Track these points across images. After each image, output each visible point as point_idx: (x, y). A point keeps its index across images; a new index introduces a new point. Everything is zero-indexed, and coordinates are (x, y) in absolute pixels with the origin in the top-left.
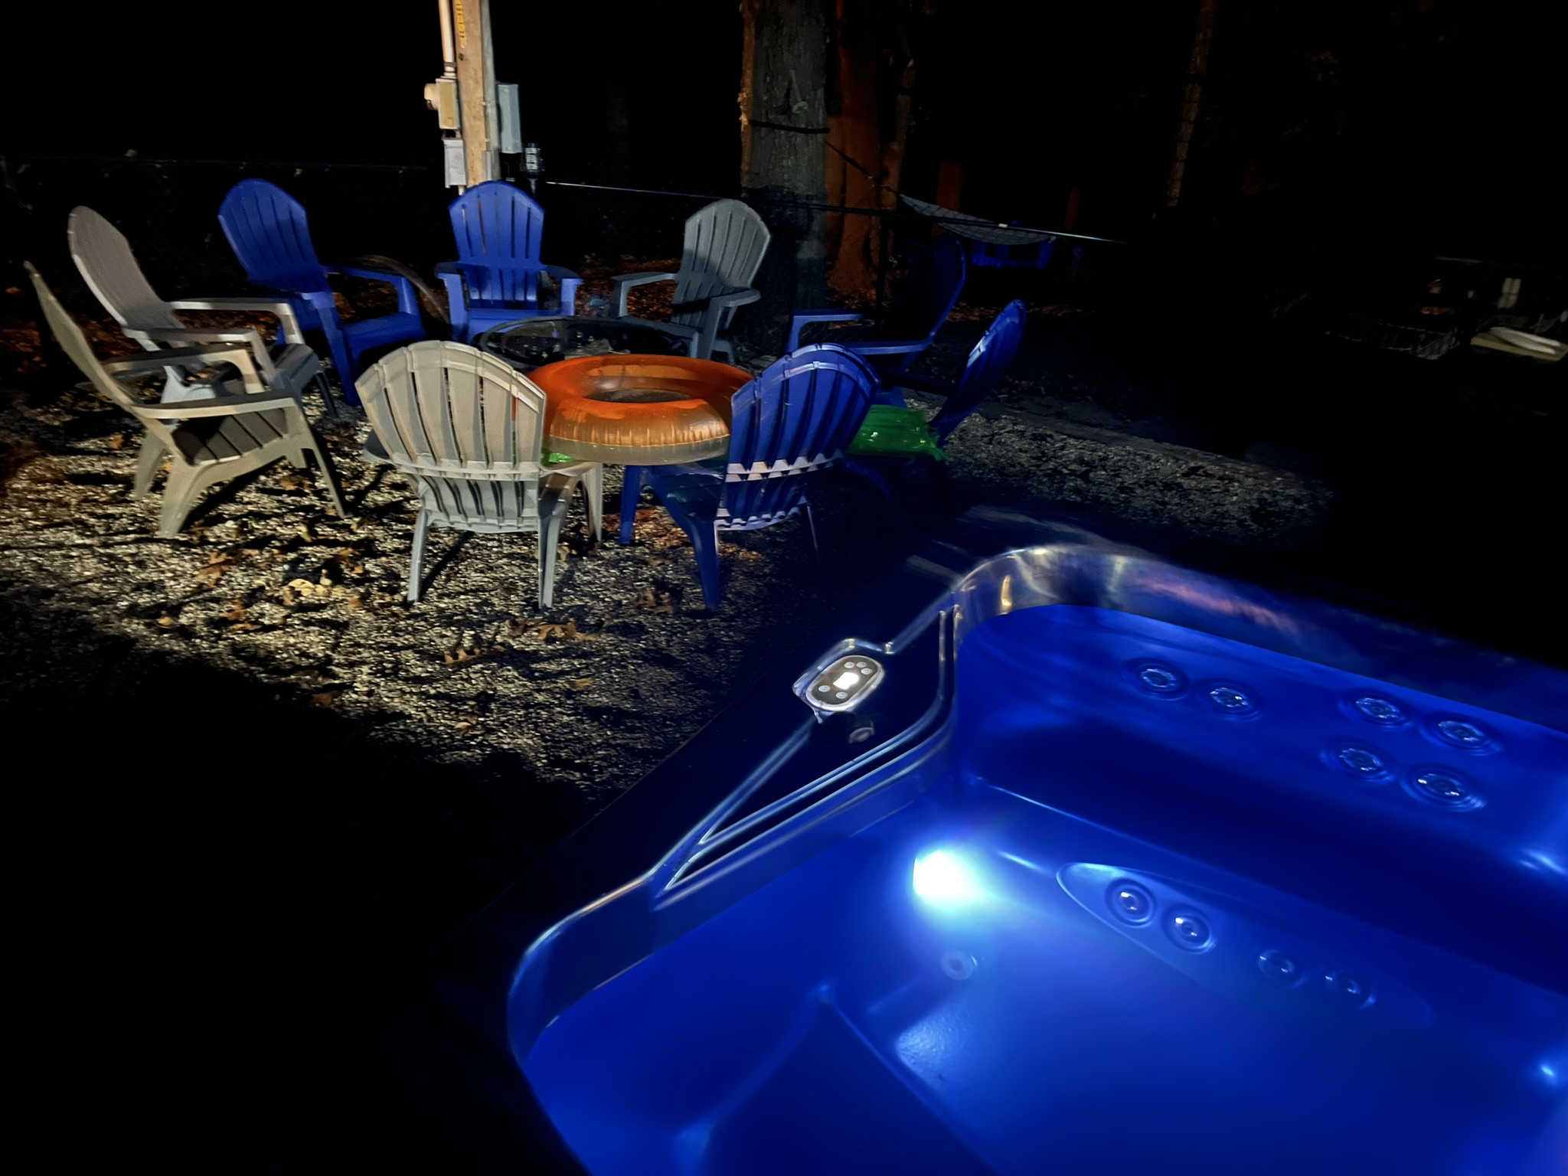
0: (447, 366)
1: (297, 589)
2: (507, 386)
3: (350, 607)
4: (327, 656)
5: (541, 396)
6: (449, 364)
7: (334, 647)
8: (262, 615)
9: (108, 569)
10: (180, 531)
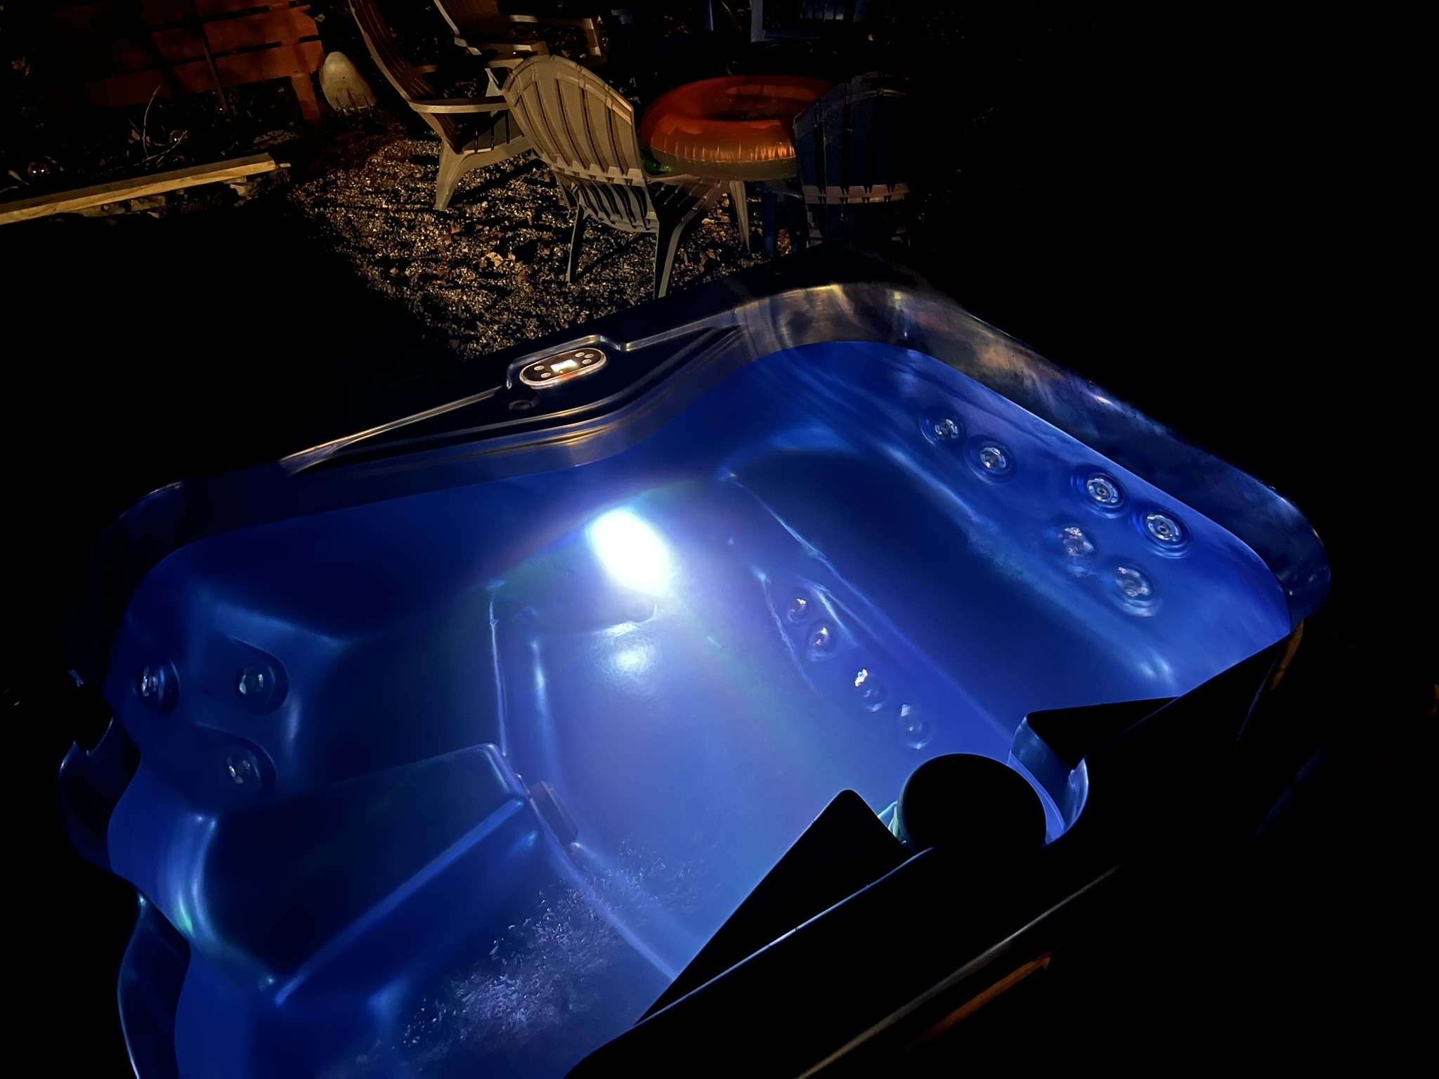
0: (558, 77)
1: (492, 260)
2: (603, 97)
3: (519, 279)
4: (481, 313)
5: (630, 109)
6: (559, 76)
7: (487, 309)
8: (459, 276)
9: (388, 228)
10: (449, 206)
